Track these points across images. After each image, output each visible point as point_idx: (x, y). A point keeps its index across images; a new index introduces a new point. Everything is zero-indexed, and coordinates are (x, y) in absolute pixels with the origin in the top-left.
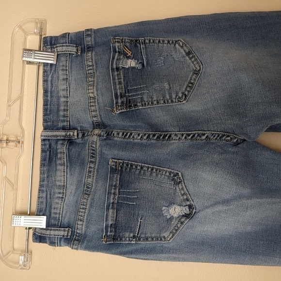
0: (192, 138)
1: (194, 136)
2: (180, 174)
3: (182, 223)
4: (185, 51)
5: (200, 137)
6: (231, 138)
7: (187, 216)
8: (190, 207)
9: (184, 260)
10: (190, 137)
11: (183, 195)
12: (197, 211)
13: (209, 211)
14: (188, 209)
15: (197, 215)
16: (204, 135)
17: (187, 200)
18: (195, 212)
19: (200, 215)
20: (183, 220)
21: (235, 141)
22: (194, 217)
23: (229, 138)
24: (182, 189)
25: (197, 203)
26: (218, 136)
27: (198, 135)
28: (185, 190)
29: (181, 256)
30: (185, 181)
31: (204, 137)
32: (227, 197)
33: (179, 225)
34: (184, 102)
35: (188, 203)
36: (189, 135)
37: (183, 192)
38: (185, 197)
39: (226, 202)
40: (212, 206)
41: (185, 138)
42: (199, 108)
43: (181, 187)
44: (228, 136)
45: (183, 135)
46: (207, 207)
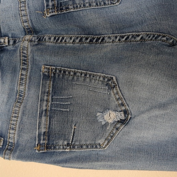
0: (126, 39)
1: (128, 37)
2: (114, 78)
3: (117, 129)
5: (135, 38)
6: (167, 39)
7: (122, 122)
8: (126, 112)
9: (120, 168)
10: (124, 39)
11: (118, 100)
12: (133, 117)
13: (145, 116)
14: (123, 115)
15: (132, 121)
16: (138, 36)
17: (123, 105)
18: (131, 118)
19: (136, 120)
20: (118, 126)
21: (171, 41)
22: (130, 123)
23: (165, 39)
24: (117, 93)
25: (133, 109)
26: (154, 36)
27: (132, 37)
28: (120, 94)
29: (116, 164)
30: (120, 85)
31: (139, 38)
32: (164, 100)
33: (114, 132)
34: (117, 4)
35: (123, 108)
36: (123, 37)
37: (117, 97)
38: (120, 102)
39: (162, 106)
40: (148, 110)
41: (119, 40)
42: (132, 10)
43: (115, 91)
44: (164, 36)
45: (116, 37)
46: (143, 112)
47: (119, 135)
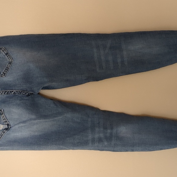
0: (7, 93)
1: (8, 92)
2: (2, 110)
3: (4, 132)
4: (5, 53)
5: (11, 93)
6: (25, 93)
7: (6, 129)
8: (8, 125)
9: (7, 150)
10: (6, 93)
11: (4, 119)
12: (11, 127)
13: (17, 126)
14: (7, 126)
15: (11, 129)
16: (13, 92)
17: (6, 122)
18: (10, 127)
19: (13, 128)
20: (4, 131)
21: (27, 94)
22: (10, 129)
23: (24, 93)
24: (3, 117)
25: (11, 123)
26: (19, 92)
27: (10, 92)
28: (5, 117)
29: (4, 148)
30: (5, 113)
31: (13, 93)
32: (25, 119)
33: (3, 134)
34: (4, 77)
35: (7, 123)
36: (6, 92)
37: (4, 118)
38: (5, 121)
39: (24, 122)
40: (18, 124)
41: (4, 93)
42: (11, 79)
43: (3, 116)
44: (24, 92)
45: (3, 92)
46: (16, 125)
47: (5, 135)
